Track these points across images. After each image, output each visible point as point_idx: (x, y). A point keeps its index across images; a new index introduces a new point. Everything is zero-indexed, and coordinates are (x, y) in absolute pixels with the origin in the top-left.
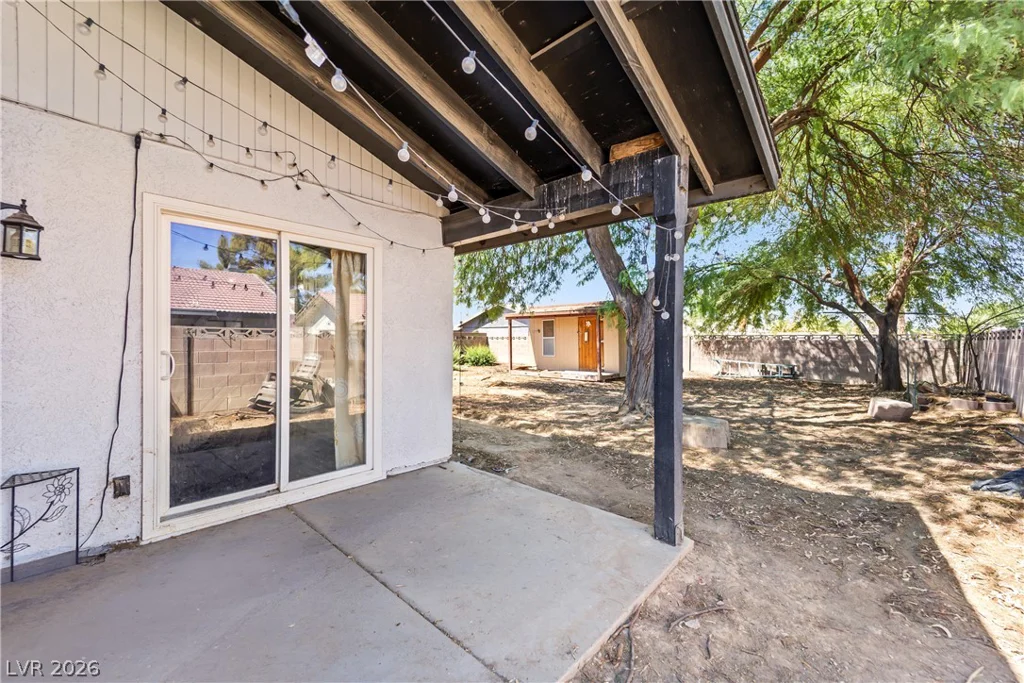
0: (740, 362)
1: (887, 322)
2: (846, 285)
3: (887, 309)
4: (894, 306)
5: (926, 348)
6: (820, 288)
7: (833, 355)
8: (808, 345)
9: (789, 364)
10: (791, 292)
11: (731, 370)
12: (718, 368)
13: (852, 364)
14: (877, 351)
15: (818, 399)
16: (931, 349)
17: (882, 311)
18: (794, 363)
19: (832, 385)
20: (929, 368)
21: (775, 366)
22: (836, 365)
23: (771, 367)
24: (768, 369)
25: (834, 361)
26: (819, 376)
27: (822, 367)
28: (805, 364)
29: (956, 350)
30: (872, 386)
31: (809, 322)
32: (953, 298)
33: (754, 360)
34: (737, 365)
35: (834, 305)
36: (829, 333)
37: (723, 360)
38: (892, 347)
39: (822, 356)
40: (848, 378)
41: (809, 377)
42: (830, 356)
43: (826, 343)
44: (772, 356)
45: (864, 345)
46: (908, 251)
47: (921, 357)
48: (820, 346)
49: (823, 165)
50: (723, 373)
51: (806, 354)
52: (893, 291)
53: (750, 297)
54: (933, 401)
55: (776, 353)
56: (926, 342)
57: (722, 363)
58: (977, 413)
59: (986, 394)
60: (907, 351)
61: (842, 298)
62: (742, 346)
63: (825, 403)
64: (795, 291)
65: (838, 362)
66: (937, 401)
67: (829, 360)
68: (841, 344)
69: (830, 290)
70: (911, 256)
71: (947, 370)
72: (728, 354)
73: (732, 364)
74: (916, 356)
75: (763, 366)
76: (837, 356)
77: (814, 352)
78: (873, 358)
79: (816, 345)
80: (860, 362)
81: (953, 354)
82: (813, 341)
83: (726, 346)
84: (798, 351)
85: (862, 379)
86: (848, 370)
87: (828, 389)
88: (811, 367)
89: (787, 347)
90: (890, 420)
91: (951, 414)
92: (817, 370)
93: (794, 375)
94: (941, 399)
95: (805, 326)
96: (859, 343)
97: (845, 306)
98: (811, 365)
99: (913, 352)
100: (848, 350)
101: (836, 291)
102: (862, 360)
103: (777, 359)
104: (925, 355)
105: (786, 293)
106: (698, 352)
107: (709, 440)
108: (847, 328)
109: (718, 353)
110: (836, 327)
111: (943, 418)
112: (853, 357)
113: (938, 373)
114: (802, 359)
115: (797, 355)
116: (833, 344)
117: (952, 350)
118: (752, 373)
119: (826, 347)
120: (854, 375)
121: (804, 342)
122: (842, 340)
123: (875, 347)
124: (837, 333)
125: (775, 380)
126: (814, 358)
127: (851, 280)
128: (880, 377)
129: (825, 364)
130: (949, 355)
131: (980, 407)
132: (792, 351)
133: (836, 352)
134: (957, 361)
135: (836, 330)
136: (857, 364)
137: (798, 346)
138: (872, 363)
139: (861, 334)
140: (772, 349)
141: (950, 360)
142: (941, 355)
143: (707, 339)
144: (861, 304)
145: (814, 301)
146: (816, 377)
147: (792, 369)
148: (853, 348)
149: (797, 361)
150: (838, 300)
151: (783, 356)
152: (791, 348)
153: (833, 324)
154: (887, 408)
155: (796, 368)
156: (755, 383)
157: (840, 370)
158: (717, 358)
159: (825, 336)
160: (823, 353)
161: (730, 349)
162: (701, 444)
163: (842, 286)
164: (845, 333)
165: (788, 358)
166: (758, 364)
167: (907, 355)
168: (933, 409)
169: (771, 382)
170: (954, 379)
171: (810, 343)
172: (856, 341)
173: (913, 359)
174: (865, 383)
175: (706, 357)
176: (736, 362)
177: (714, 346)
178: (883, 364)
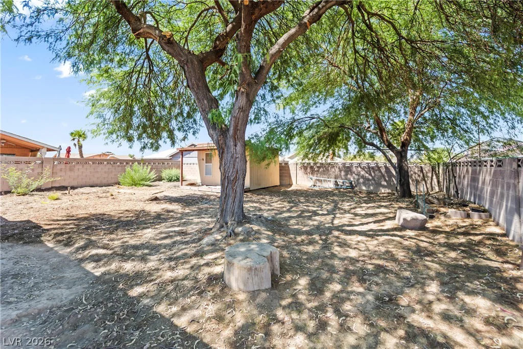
0: (323, 179)
1: (402, 155)
2: (379, 134)
3: (402, 147)
4: (405, 145)
5: (422, 170)
6: (365, 136)
7: (373, 174)
8: (359, 169)
9: (349, 180)
10: (351, 138)
11: (318, 184)
12: (312, 183)
13: (383, 180)
14: (396, 173)
15: (364, 205)
16: (424, 171)
17: (399, 148)
18: (352, 180)
19: (372, 193)
20: (424, 183)
21: (342, 181)
22: (375, 180)
23: (340, 182)
24: (339, 183)
25: (373, 178)
26: (366, 187)
27: (367, 182)
28: (358, 180)
29: (437, 172)
30: (394, 194)
31: (360, 155)
32: (433, 142)
33: (331, 178)
34: (322, 180)
35: (372, 145)
36: (370, 162)
37: (315, 178)
38: (405, 171)
39: (367, 175)
40: (381, 188)
41: (360, 189)
42: (371, 175)
43: (369, 168)
44: (340, 175)
45: (389, 169)
46: (412, 113)
47: (419, 176)
48: (366, 170)
49: (363, 49)
50: (314, 186)
51: (358, 174)
52: (404, 136)
53: (329, 140)
54: (437, 211)
55: (343, 173)
56: (421, 167)
57: (314, 180)
58: (468, 222)
59: (470, 205)
60: (412, 173)
61: (376, 142)
62: (325, 169)
63: (368, 208)
64: (353, 138)
65: (376, 179)
66: (440, 211)
67: (370, 178)
68: (377, 168)
69: (370, 137)
70: (413, 115)
71: (433, 183)
72: (317, 174)
73: (318, 180)
74: (417, 176)
75: (336, 181)
76: (375, 175)
77: (363, 173)
78: (394, 176)
79: (363, 169)
80: (387, 179)
81: (436, 174)
82: (362, 166)
83: (316, 169)
84: (354, 172)
85: (389, 189)
86: (381, 183)
87: (371, 197)
88: (361, 181)
89: (348, 169)
90: (411, 229)
91: (450, 222)
92: (364, 183)
93: (352, 187)
94: (443, 210)
95: (358, 157)
96: (386, 167)
97: (379, 146)
98: (361, 180)
99: (415, 173)
100: (380, 172)
101: (373, 138)
102: (388, 178)
103: (343, 177)
104: (421, 175)
105: (348, 139)
106: (301, 173)
107: (250, 281)
108: (380, 158)
109: (312, 173)
110: (374, 158)
111: (447, 226)
112: (383, 176)
113: (429, 186)
114: (356, 177)
115: (354, 175)
116: (373, 168)
117: (435, 172)
118: (329, 185)
119: (369, 169)
120: (384, 187)
121: (357, 167)
122: (377, 166)
123: (395, 170)
124: (375, 162)
125: (342, 190)
126: (363, 177)
127: (381, 129)
128: (398, 188)
129: (368, 180)
130: (434, 175)
131: (468, 216)
132: (351, 172)
133: (374, 173)
134: (438, 178)
135: (374, 160)
136: (385, 180)
137: (354, 169)
138: (394, 179)
139: (387, 162)
140: (340, 171)
141: (434, 177)
142: (430, 175)
143: (306, 165)
144: (387, 144)
145: (362, 143)
146: (364, 188)
147: (351, 183)
148: (383, 170)
149: (354, 178)
150: (375, 142)
151: (346, 175)
152: (351, 170)
153: (372, 156)
154: (409, 219)
155: (353, 182)
156: (330, 192)
157: (376, 184)
158: (311, 176)
159: (368, 163)
160: (367, 173)
161: (318, 171)
162: (242, 287)
163: (376, 133)
164: (379, 161)
165: (349, 176)
166: (333, 180)
167: (412, 175)
168: (438, 218)
169: (339, 192)
170: (437, 189)
171: (361, 167)
172: (385, 166)
173: (415, 177)
174: (390, 191)
175: (305, 176)
176: (321, 179)
177: (309, 169)
178: (400, 181)
